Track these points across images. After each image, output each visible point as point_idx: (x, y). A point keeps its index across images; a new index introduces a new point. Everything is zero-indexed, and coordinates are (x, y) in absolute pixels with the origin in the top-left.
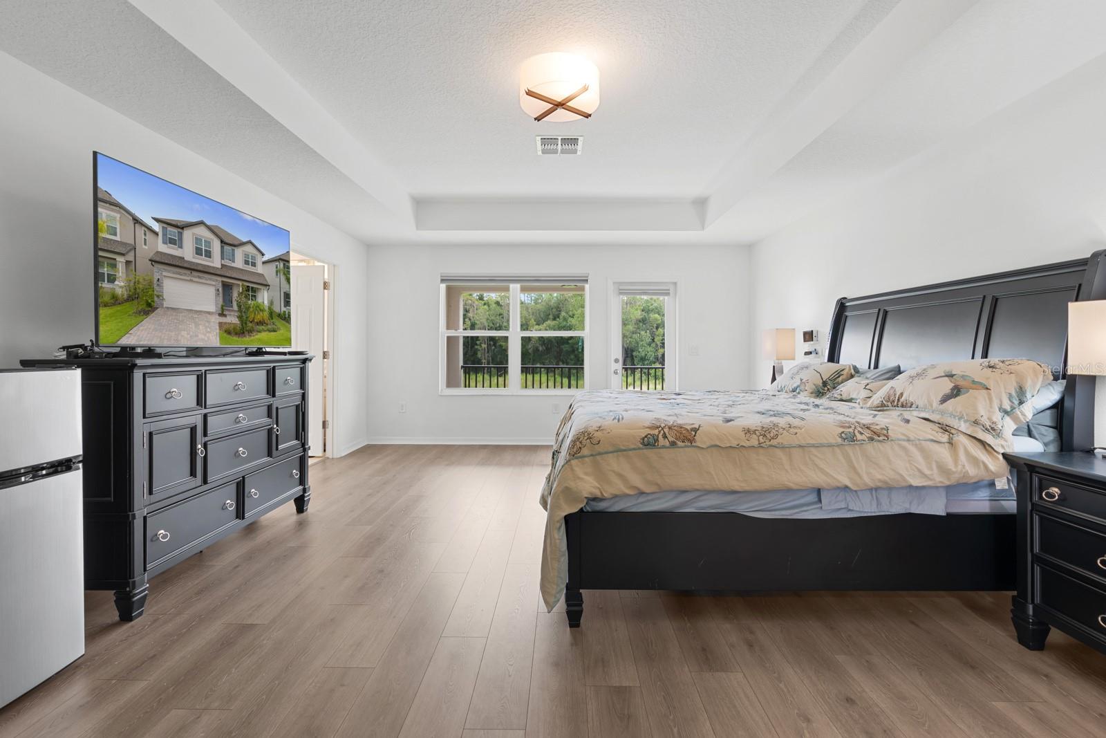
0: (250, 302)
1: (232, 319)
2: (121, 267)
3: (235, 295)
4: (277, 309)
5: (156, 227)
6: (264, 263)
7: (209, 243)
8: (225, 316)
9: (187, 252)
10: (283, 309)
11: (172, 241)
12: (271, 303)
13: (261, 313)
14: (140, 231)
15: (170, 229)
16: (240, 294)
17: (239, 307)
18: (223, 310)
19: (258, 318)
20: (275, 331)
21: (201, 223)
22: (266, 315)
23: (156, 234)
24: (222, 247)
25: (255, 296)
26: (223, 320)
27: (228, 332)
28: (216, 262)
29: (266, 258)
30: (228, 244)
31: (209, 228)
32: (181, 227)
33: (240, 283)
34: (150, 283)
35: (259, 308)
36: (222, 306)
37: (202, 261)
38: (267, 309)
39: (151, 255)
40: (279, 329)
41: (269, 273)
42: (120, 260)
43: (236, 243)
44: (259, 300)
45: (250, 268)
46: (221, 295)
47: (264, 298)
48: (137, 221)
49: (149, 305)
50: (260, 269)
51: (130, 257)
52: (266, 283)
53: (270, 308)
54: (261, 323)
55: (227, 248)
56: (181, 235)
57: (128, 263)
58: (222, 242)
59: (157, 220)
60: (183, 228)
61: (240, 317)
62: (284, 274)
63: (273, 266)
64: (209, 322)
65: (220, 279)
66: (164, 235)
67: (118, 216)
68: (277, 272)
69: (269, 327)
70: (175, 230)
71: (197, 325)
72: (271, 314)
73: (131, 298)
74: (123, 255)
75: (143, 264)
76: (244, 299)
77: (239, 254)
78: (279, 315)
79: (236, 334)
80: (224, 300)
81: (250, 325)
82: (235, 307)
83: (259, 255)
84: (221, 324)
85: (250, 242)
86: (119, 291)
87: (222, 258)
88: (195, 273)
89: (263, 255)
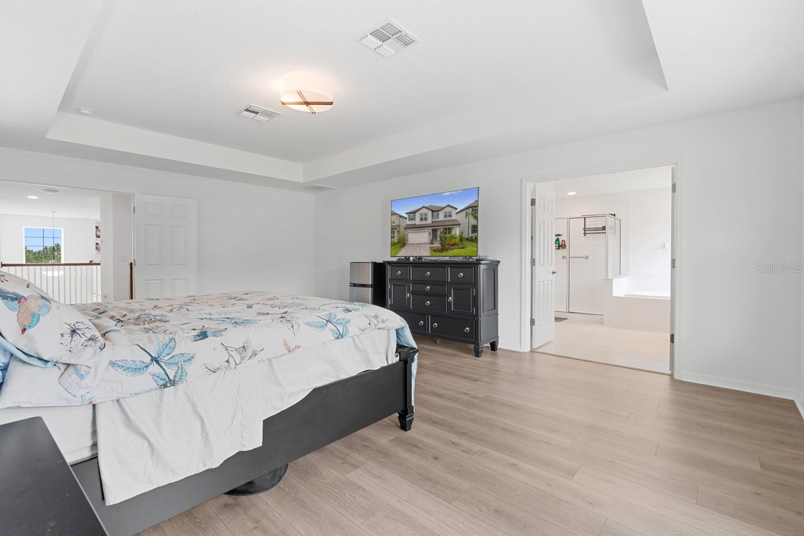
0: (447, 235)
1: (437, 245)
2: (396, 233)
3: (439, 233)
4: (465, 236)
5: (406, 216)
6: (457, 213)
7: (426, 214)
8: (433, 244)
9: (417, 222)
10: (471, 235)
11: (412, 219)
12: (462, 233)
13: (454, 240)
14: (401, 219)
15: (411, 215)
16: (441, 233)
17: (441, 238)
18: (432, 241)
19: (452, 242)
20: (463, 248)
21: (424, 207)
22: (457, 240)
23: (406, 218)
24: (432, 214)
25: (450, 232)
26: (432, 246)
27: (435, 251)
28: (429, 221)
29: (458, 211)
30: (435, 211)
31: (427, 208)
32: (414, 212)
33: (442, 227)
34: (404, 236)
35: (453, 237)
36: (432, 240)
37: (424, 222)
38: (458, 237)
39: (404, 226)
40: (467, 247)
41: (461, 218)
42: (396, 231)
43: (440, 209)
44: (453, 233)
45: (448, 218)
46: (431, 235)
47: (456, 232)
48: (401, 216)
49: (404, 244)
50: (454, 217)
51: (398, 229)
52: (458, 223)
53: (460, 236)
54: (454, 245)
55: (435, 213)
56: (415, 215)
57: (398, 231)
58: (432, 211)
59: (407, 213)
60: (415, 213)
61: (441, 244)
62: (472, 215)
63: (464, 213)
64: (425, 247)
65: (431, 228)
66: (409, 217)
67: (395, 217)
68: (466, 216)
69: (460, 246)
70: (413, 215)
71: (420, 250)
72: (461, 239)
73: (398, 243)
74: (396, 229)
75: (402, 230)
76: (444, 235)
77: (441, 214)
78: (467, 239)
79: (439, 251)
80: (433, 237)
81: (447, 246)
82: (438, 239)
83: (454, 210)
84: (431, 248)
85: (448, 206)
86: (395, 241)
87: (432, 218)
88: (420, 229)
89: (456, 209)
